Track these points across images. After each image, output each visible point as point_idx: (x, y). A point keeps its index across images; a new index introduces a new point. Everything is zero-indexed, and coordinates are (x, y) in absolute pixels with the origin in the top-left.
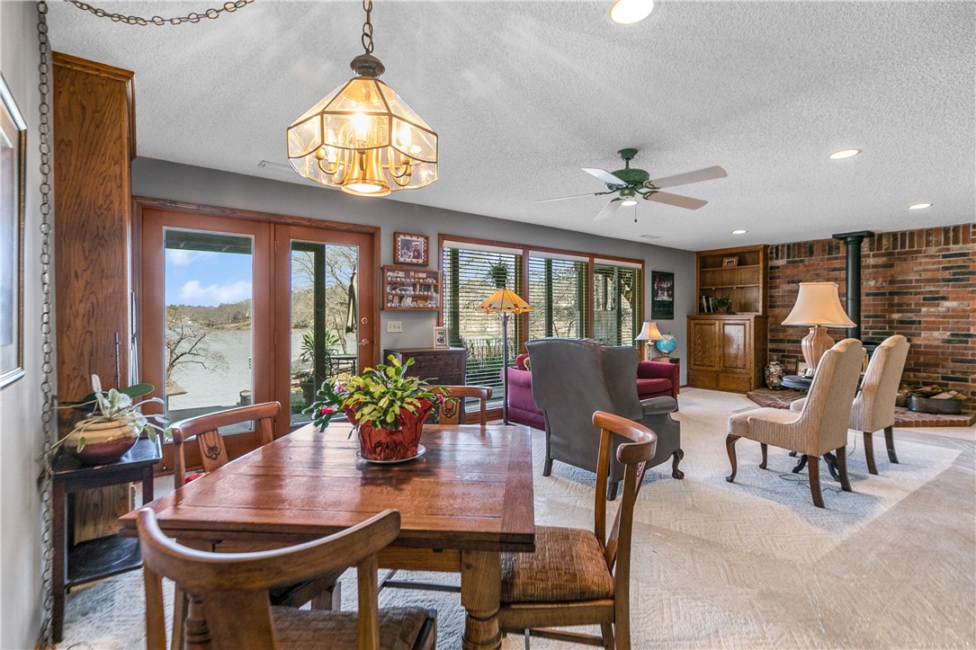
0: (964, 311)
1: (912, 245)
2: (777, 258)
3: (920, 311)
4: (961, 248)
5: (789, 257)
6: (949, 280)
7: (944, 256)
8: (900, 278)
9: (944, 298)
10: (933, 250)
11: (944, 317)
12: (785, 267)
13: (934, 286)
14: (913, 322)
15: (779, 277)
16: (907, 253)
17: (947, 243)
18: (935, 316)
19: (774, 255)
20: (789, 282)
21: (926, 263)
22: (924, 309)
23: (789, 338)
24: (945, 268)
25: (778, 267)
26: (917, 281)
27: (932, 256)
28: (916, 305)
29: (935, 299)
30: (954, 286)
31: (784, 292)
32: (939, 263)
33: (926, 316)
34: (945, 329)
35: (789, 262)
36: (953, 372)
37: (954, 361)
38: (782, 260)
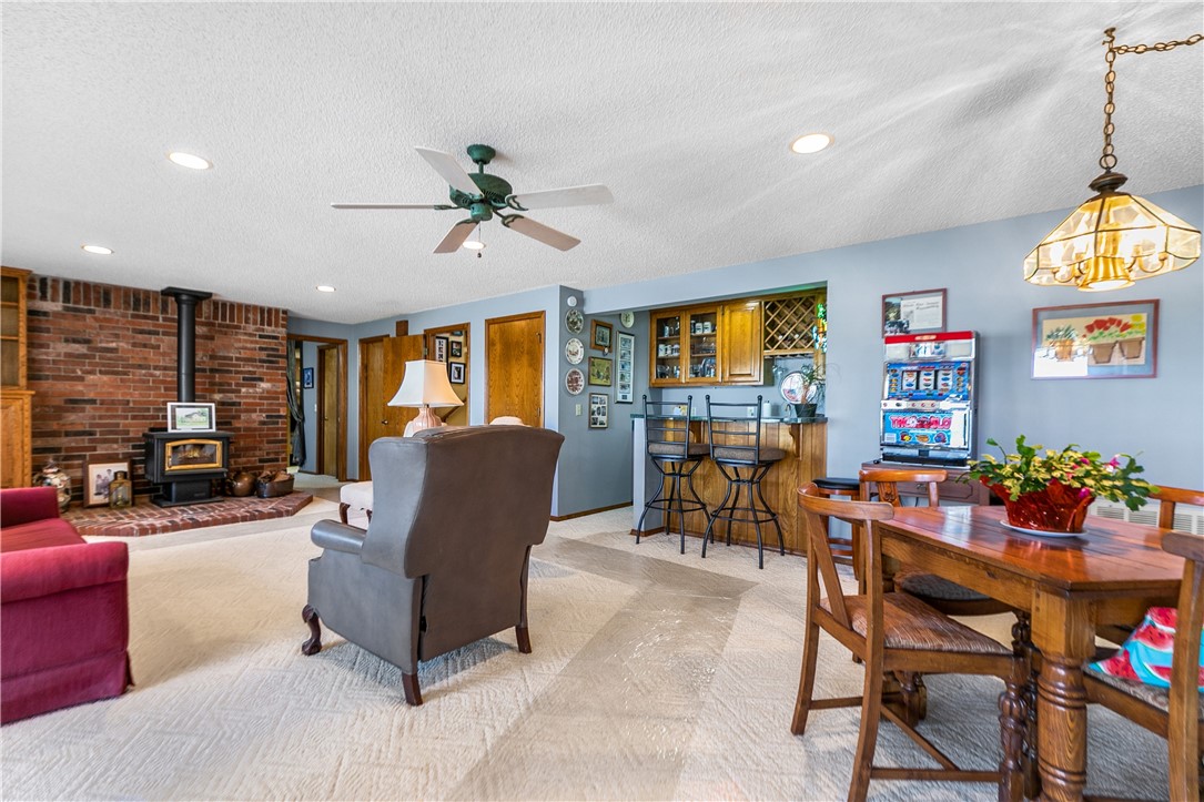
0: (276, 392)
1: (232, 319)
2: (44, 297)
3: (239, 391)
4: (274, 331)
5: (67, 300)
6: (264, 361)
7: (261, 336)
8: (221, 354)
9: (261, 380)
10: (251, 328)
11: (261, 398)
12: (56, 314)
13: (253, 366)
14: (234, 404)
15: (48, 331)
16: (228, 326)
17: (262, 324)
18: (254, 398)
19: (38, 293)
20: (67, 341)
21: (246, 341)
22: (243, 390)
23: (69, 428)
24: (261, 349)
25: (45, 314)
26: (237, 359)
27: (250, 335)
28: (237, 385)
29: (252, 380)
30: (268, 368)
31: (59, 355)
32: (256, 342)
33: (246, 397)
34: (261, 411)
35: (66, 309)
36: (268, 454)
37: (269, 442)
38: (53, 304)
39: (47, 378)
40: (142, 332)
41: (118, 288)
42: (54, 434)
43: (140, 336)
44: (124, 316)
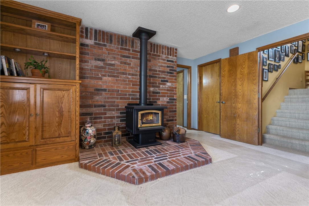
0: (173, 88)
1: (157, 53)
2: (87, 37)
3: (159, 87)
4: (172, 58)
5: (95, 39)
6: (168, 73)
7: (168, 61)
8: (153, 69)
9: (167, 81)
10: (164, 56)
11: (168, 90)
12: (91, 46)
13: (164, 75)
14: (157, 93)
15: (88, 54)
16: (156, 55)
17: (168, 55)
18: (165, 90)
19: (84, 35)
20: (95, 59)
21: (162, 62)
22: (161, 86)
23: (96, 103)
24: (168, 67)
25: (87, 45)
26: (159, 71)
27: (164, 60)
28: (159, 84)
29: (164, 81)
30: (170, 76)
31: (92, 66)
32: (166, 63)
33: (162, 90)
34: (168, 96)
35: (96, 43)
36: (170, 117)
37: (170, 112)
38: (91, 41)
39: (87, 78)
40: (124, 56)
41: (115, 35)
42: (90, 106)
43: (123, 58)
44: (117, 48)
